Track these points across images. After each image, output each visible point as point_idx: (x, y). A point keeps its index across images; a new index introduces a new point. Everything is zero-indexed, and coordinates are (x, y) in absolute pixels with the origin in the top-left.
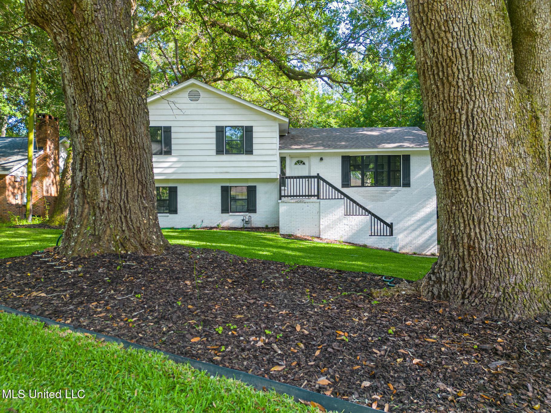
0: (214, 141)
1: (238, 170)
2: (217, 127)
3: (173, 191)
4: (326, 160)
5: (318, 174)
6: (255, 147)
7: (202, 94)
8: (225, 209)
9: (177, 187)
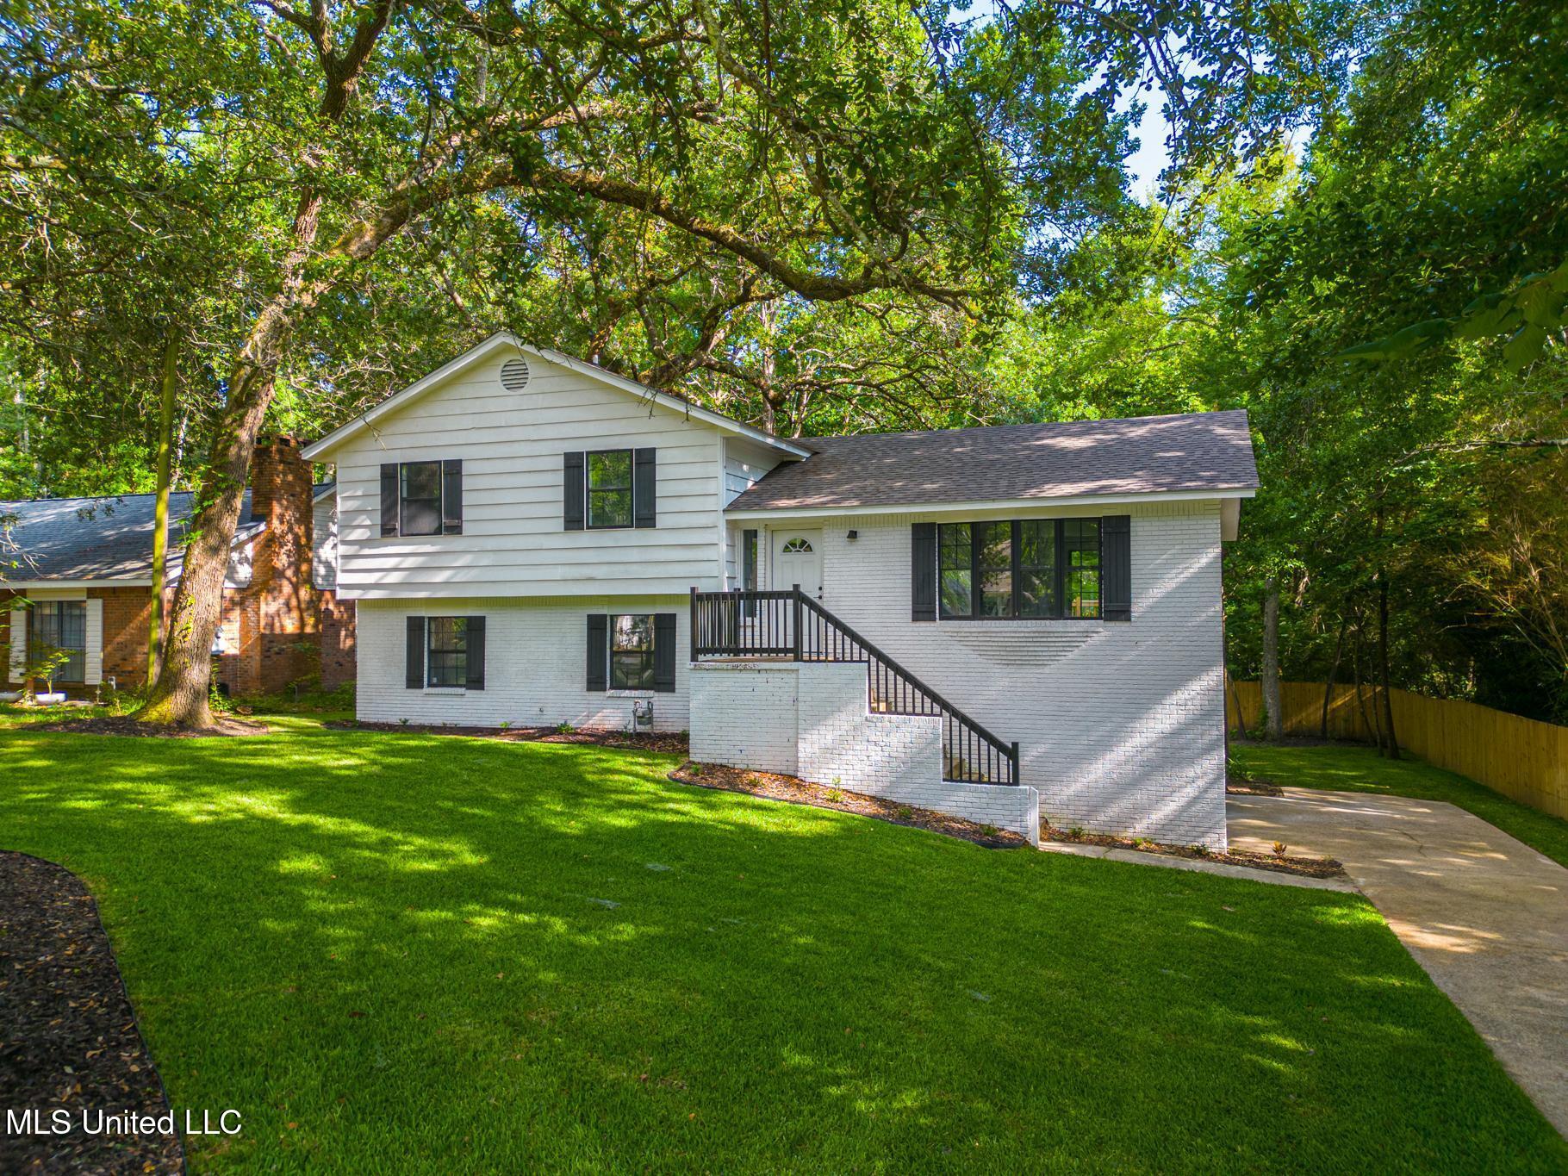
0: (560, 494)
1: (618, 572)
2: (568, 456)
3: (475, 628)
4: (867, 538)
5: (796, 587)
6: (660, 506)
7: (533, 371)
8: (595, 682)
9: (483, 618)
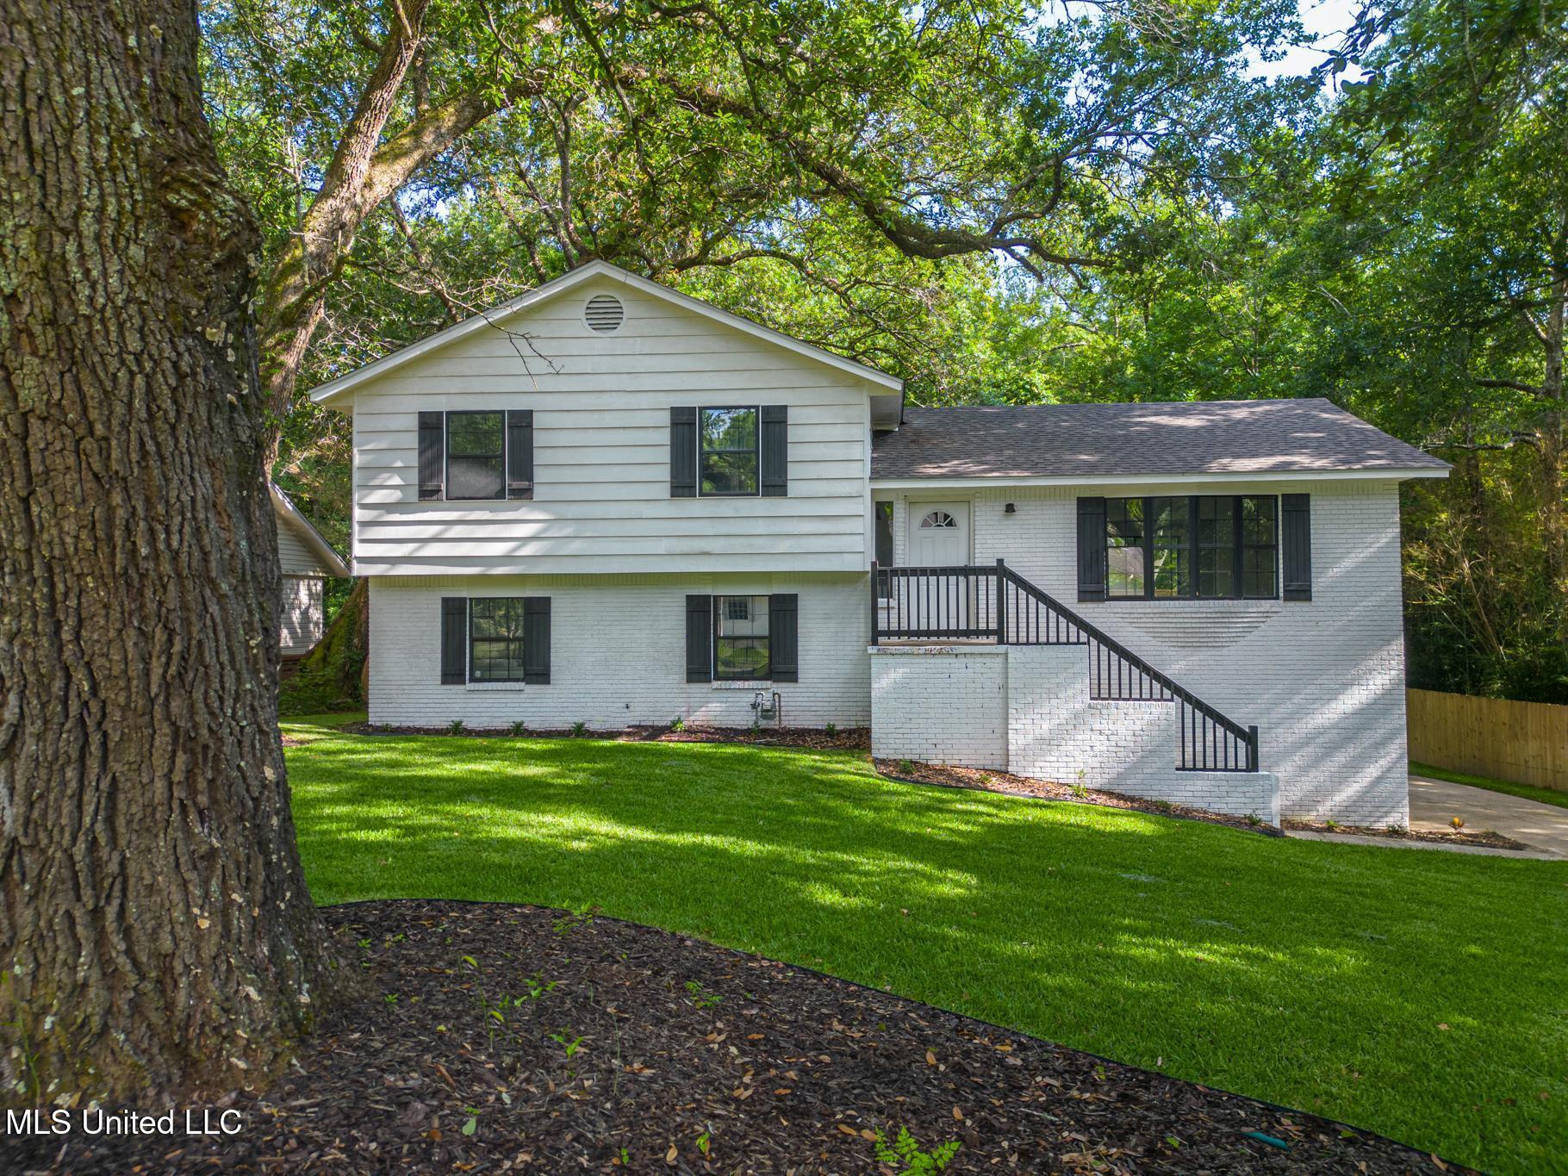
0: (665, 455)
1: (738, 545)
2: (675, 411)
3: (537, 614)
4: (1024, 513)
5: (1000, 561)
6: (793, 471)
7: (628, 310)
8: (700, 668)
9: (548, 599)
